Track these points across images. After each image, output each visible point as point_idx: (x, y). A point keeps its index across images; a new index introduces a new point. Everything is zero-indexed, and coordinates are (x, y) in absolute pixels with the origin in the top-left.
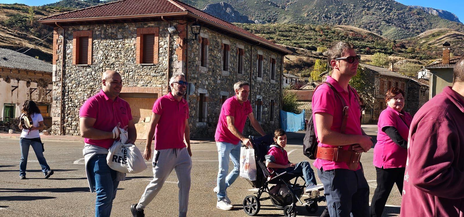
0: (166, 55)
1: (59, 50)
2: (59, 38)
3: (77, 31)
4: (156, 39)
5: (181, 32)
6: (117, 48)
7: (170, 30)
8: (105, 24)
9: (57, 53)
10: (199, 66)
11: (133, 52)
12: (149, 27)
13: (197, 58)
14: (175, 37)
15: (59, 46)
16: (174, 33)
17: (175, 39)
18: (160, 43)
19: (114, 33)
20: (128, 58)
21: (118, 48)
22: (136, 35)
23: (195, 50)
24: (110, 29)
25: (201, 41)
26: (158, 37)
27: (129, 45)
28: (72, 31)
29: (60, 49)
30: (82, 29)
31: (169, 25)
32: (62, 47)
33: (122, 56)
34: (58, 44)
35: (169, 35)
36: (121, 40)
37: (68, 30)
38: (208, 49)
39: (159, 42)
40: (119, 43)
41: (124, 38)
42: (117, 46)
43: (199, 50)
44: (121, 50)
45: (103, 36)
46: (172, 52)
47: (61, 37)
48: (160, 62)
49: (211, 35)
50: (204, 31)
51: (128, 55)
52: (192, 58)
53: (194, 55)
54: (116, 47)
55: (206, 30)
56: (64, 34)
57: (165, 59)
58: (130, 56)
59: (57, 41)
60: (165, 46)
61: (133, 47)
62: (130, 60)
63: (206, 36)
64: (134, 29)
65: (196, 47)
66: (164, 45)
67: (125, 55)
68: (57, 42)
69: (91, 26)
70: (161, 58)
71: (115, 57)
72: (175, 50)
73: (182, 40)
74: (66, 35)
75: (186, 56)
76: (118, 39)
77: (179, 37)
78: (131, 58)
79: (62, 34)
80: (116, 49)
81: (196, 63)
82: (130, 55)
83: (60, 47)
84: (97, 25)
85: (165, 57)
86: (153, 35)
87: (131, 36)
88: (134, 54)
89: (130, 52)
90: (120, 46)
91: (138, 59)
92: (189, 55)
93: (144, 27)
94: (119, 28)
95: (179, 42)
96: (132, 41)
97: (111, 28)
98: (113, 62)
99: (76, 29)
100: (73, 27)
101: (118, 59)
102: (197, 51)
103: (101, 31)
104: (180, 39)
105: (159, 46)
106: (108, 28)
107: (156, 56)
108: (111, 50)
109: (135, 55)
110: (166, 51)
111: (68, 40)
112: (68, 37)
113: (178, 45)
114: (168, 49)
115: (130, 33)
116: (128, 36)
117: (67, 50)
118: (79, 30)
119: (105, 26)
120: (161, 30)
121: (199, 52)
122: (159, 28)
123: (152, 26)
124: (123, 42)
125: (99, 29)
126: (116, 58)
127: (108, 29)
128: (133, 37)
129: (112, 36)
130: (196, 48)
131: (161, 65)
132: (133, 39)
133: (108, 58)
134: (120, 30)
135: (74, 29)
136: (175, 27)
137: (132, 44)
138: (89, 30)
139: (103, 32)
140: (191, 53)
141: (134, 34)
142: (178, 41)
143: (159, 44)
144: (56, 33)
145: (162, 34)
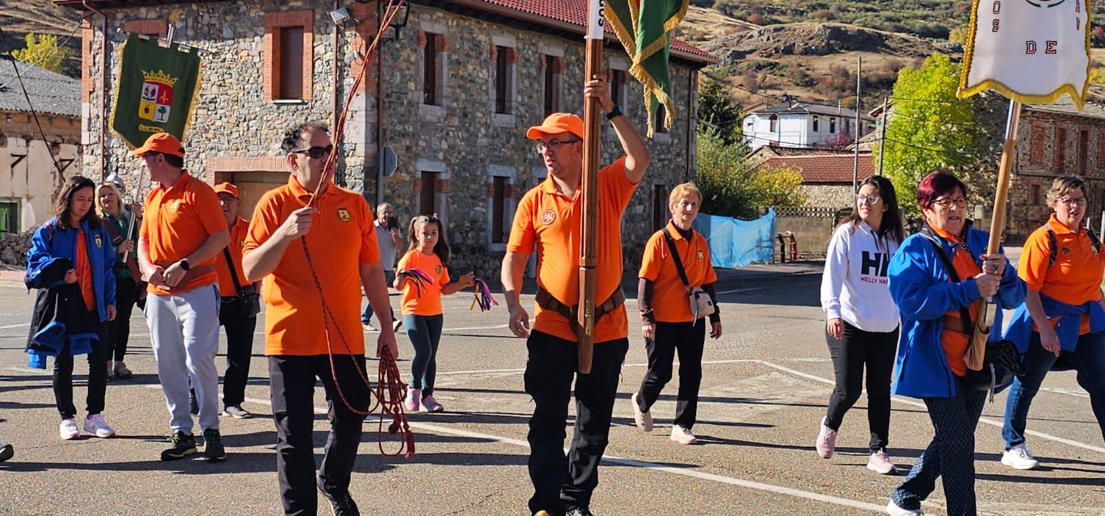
0: (330, 77)
1: (96, 67)
2: (96, 39)
3: (135, 20)
4: (307, 37)
5: (362, 22)
6: (222, 62)
7: (337, 16)
8: (194, 2)
9: (91, 75)
10: (418, 103)
11: (258, 70)
12: (292, 9)
13: (412, 85)
14: (347, 33)
15: (94, 58)
16: (346, 24)
17: (349, 40)
18: (315, 50)
19: (214, 25)
20: (246, 87)
21: (224, 60)
22: (262, 29)
23: (404, 65)
24: (206, 16)
25: (424, 42)
26: (311, 34)
27: (248, 55)
28: (124, 22)
29: (97, 65)
30: (144, 16)
31: (335, 4)
32: (100, 58)
33: (233, 80)
34: (92, 53)
35: (335, 28)
36: (231, 42)
37: (115, 18)
38: (445, 61)
39: (313, 47)
40: (227, 48)
41: (237, 36)
42: (223, 57)
43: (418, 64)
44: (231, 66)
45: (190, 33)
46: (341, 69)
47: (100, 35)
48: (316, 96)
49: (457, 25)
50: (434, 17)
51: (247, 79)
52: (394, 85)
53: (403, 76)
54: (220, 60)
55: (440, 14)
56: (106, 27)
57: (326, 89)
58: (250, 82)
59: (91, 44)
60: (327, 57)
61: (257, 59)
62: (251, 92)
63: (438, 29)
64: (259, 16)
65: (409, 57)
66: (326, 53)
67: (241, 78)
68: (91, 49)
69: (163, 8)
70: (318, 87)
71: (219, 83)
72: (350, 66)
73: (364, 42)
74: (110, 31)
75: (377, 80)
76: (224, 39)
77: (358, 34)
78: (254, 86)
79: (101, 29)
80: (220, 64)
81: (410, 96)
82: (251, 78)
83: (97, 60)
84: (176, 6)
85: (327, 84)
86: (301, 29)
87: (252, 30)
88: (259, 76)
89: (249, 71)
90: (229, 56)
91: (268, 89)
92: (388, 78)
93: (280, 10)
94: (226, 13)
95: (358, 46)
96: (254, 44)
97: (209, 13)
98: (213, 96)
99: (131, 15)
100: (126, 10)
101: (225, 89)
102: (413, 68)
103: (186, 20)
104: (359, 38)
105: (313, 57)
106: (201, 14)
107: (307, 81)
108: (208, 66)
109: (261, 77)
110: (329, 67)
111: (116, 42)
112: (114, 36)
113: (355, 52)
114: (333, 64)
115: (250, 24)
116: (246, 33)
117: (112, 66)
118: (138, 19)
119: (194, 7)
120: (318, 17)
121: (418, 70)
122: (314, 11)
123: (298, 9)
124: (236, 46)
125: (182, 14)
126: (220, 85)
127: (202, 16)
128: (256, 35)
129: (211, 32)
130: (408, 60)
131: (319, 103)
132: (256, 38)
133: (203, 86)
134: (229, 18)
135: (126, 16)
136: (349, 10)
137: (255, 53)
138: (160, 17)
139: (190, 22)
140: (393, 73)
141: (258, 27)
142: (355, 44)
143: (313, 51)
144: (88, 25)
145: (321, 27)
